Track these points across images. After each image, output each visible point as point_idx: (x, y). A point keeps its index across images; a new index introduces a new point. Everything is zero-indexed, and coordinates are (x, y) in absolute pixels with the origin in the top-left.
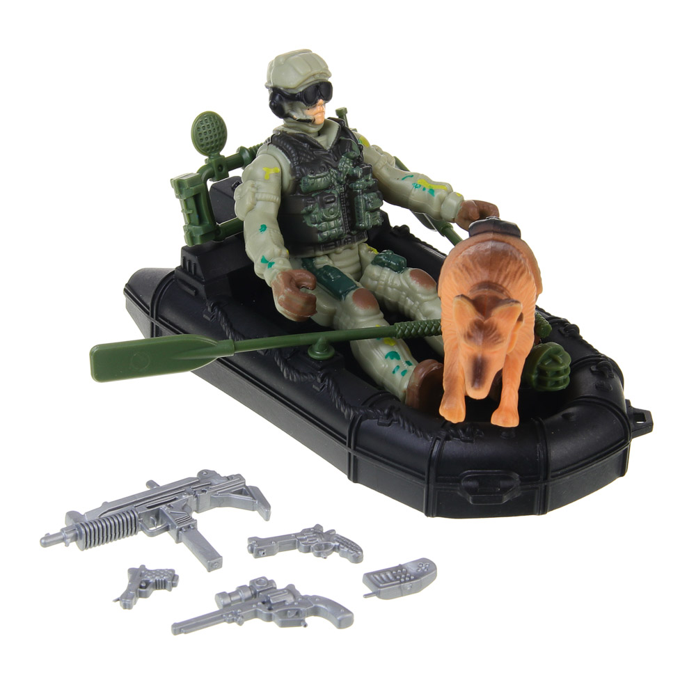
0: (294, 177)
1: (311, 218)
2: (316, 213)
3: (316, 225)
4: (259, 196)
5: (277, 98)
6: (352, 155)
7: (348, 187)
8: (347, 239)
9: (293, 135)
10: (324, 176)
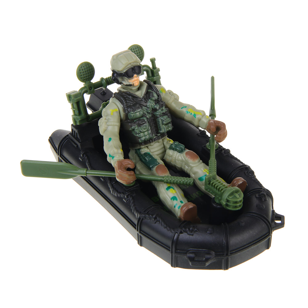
0: (125, 113)
1: (135, 132)
2: (137, 130)
3: (138, 135)
4: (109, 124)
5: (115, 75)
6: (154, 99)
7: (153, 114)
8: (155, 138)
10: (139, 112)
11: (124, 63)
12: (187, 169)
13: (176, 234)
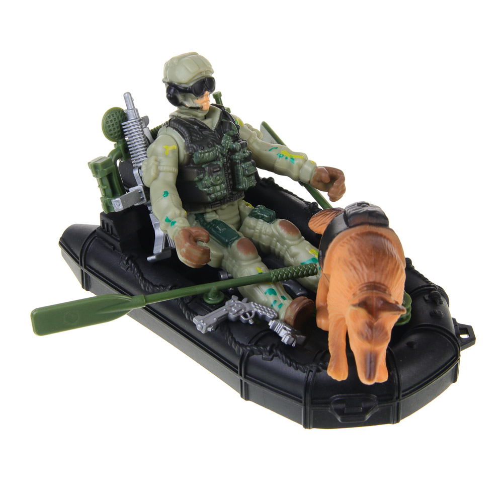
0: (188, 153)
1: (202, 183)
3: (206, 189)
4: (161, 168)
5: (172, 90)
6: (231, 133)
7: (229, 158)
8: (229, 198)
9: (186, 119)
10: (211, 151)
11: (191, 70)
12: (281, 250)
13: (311, 373)
